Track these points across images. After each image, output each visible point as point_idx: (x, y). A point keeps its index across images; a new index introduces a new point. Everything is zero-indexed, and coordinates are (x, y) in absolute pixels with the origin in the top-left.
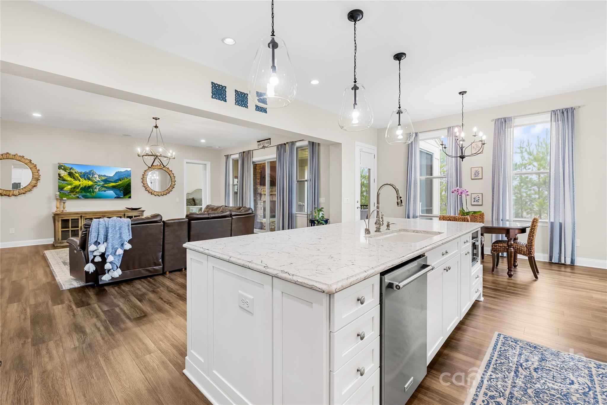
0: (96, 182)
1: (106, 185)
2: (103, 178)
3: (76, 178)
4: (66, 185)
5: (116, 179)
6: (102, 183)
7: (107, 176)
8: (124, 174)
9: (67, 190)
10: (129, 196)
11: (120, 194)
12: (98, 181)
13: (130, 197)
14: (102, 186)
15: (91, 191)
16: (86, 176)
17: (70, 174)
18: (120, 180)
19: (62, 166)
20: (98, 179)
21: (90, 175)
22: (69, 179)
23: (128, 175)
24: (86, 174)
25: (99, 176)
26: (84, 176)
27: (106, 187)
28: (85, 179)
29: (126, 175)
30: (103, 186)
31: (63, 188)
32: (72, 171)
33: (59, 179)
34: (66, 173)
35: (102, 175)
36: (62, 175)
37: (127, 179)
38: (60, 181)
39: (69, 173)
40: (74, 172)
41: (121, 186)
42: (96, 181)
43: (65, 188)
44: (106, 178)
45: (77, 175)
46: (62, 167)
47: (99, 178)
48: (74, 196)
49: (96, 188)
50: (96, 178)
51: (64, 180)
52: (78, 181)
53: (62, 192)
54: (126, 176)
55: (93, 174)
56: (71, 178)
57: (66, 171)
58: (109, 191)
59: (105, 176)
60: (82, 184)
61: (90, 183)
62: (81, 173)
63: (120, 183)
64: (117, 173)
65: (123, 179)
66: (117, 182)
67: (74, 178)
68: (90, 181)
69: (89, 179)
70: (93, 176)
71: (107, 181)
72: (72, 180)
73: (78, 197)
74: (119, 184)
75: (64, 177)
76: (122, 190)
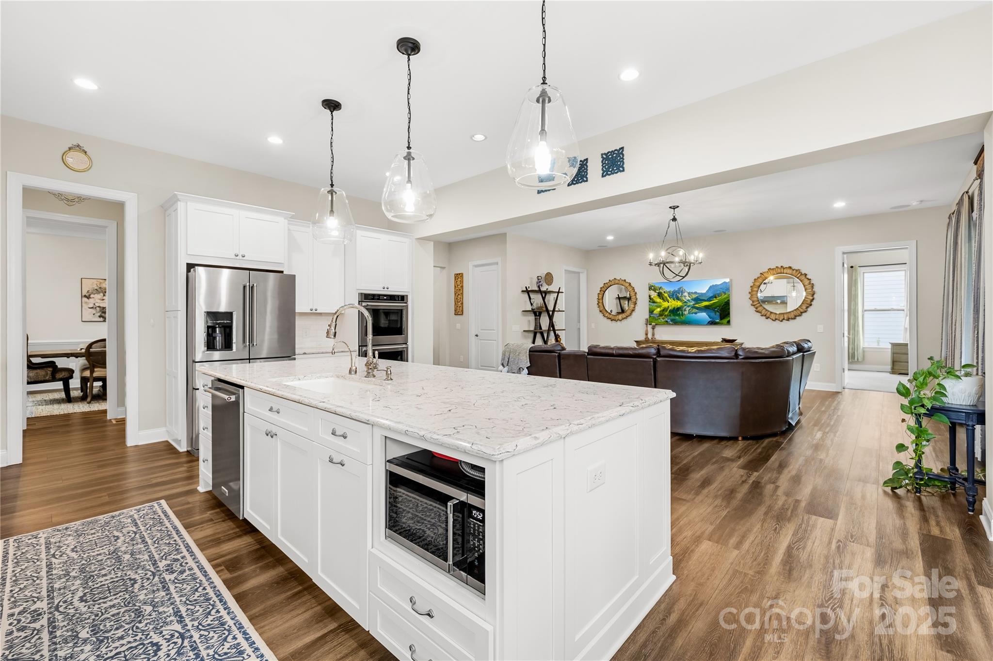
0: (685, 302)
1: (697, 305)
2: (694, 296)
3: (665, 298)
4: (656, 307)
5: (710, 296)
6: (692, 303)
7: (699, 293)
8: (721, 289)
9: (657, 313)
10: (728, 320)
11: (715, 316)
12: (688, 300)
13: (729, 322)
14: (692, 307)
15: (680, 313)
16: (675, 295)
17: (660, 295)
18: (716, 298)
19: (652, 286)
20: (688, 298)
21: (679, 293)
22: (658, 300)
23: (726, 288)
24: (675, 293)
25: (689, 293)
26: (673, 295)
27: (697, 308)
28: (674, 299)
29: (723, 289)
30: (694, 307)
31: (653, 311)
32: (661, 291)
33: (649, 301)
34: (656, 294)
35: (692, 293)
36: (652, 297)
37: (725, 294)
38: (650, 303)
39: (658, 293)
40: (663, 292)
41: (717, 304)
42: (685, 300)
43: (655, 312)
44: (697, 295)
45: (666, 295)
46: (653, 288)
47: (690, 297)
48: (663, 320)
49: (685, 310)
50: (685, 296)
51: (654, 302)
52: (667, 302)
53: (652, 316)
54: (724, 291)
55: (682, 292)
56: (660, 299)
57: (655, 292)
58: (700, 314)
59: (696, 293)
60: (671, 306)
61: (679, 304)
62: (669, 292)
63: (715, 301)
64: (711, 287)
65: (719, 295)
66: (711, 301)
67: (663, 299)
68: (679, 302)
69: (678, 299)
70: (682, 294)
71: (698, 300)
72: (661, 301)
73: (667, 321)
74: (714, 303)
75: (654, 299)
76: (717, 311)
